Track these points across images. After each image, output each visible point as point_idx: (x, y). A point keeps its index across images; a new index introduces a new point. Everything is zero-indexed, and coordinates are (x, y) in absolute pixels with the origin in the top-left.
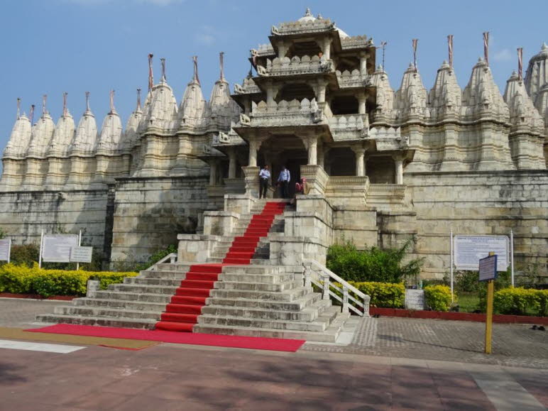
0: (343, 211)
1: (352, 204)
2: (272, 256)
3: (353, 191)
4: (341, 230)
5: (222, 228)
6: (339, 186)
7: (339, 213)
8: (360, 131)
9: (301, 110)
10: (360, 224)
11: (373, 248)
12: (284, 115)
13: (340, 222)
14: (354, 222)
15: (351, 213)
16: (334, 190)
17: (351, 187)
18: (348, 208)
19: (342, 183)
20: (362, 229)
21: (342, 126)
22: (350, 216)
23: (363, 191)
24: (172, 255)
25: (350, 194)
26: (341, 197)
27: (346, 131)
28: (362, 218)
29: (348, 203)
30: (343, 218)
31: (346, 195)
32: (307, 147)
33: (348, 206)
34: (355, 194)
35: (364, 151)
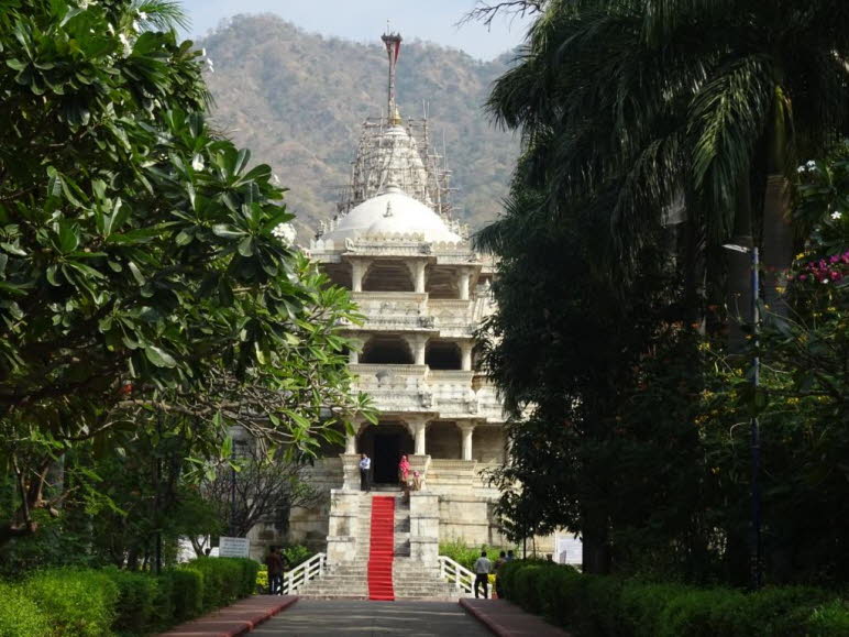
0: (448, 501)
1: (460, 493)
2: (412, 554)
3: (459, 477)
4: (446, 524)
5: (348, 528)
6: (443, 471)
7: (443, 504)
8: (467, 403)
9: (407, 389)
10: (468, 517)
11: (484, 546)
12: (388, 395)
13: (445, 515)
14: (460, 515)
15: (459, 504)
16: (437, 476)
17: (456, 472)
18: (455, 498)
19: (447, 468)
20: (471, 522)
21: (447, 396)
22: (456, 507)
23: (470, 477)
24: (320, 555)
25: (455, 481)
26: (445, 484)
27: (450, 402)
28: (471, 510)
29: (454, 492)
30: (448, 510)
31: (451, 482)
32: (413, 433)
33: (453, 495)
34: (462, 481)
35: (472, 428)
